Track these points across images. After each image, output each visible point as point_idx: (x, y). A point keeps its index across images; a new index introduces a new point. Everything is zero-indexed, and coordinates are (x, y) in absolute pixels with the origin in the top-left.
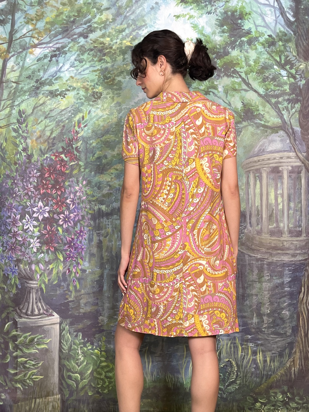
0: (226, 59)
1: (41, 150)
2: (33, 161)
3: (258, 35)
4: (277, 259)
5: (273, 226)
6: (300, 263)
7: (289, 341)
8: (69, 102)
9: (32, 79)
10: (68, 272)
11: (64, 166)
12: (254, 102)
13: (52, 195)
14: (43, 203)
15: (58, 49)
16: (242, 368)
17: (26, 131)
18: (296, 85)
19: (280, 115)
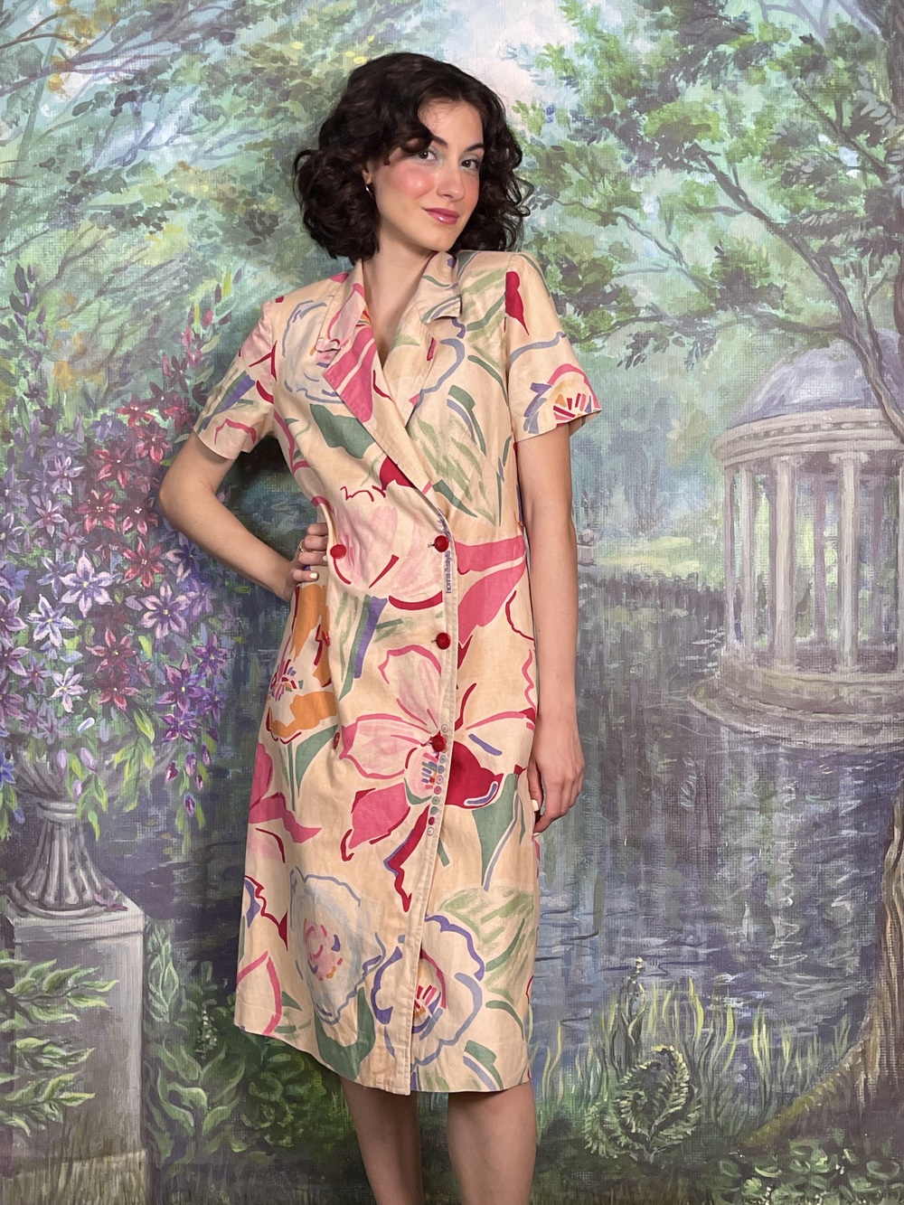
0: (669, 111)
1: (85, 394)
2: (60, 428)
3: (768, 37)
4: (818, 740)
5: (808, 639)
6: (890, 754)
7: (850, 994)
8: (173, 244)
9: (58, 171)
10: (172, 775)
11: (158, 445)
12: (754, 247)
13: (119, 535)
14: (91, 560)
15: (140, 76)
16: (705, 1074)
17: (38, 335)
18: (886, 196)
19: (838, 290)
